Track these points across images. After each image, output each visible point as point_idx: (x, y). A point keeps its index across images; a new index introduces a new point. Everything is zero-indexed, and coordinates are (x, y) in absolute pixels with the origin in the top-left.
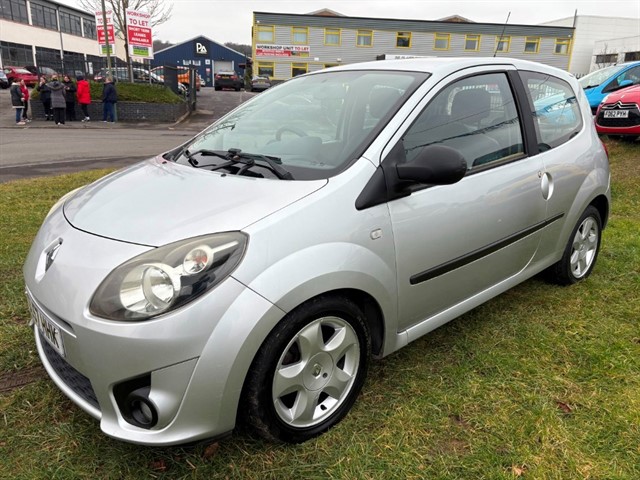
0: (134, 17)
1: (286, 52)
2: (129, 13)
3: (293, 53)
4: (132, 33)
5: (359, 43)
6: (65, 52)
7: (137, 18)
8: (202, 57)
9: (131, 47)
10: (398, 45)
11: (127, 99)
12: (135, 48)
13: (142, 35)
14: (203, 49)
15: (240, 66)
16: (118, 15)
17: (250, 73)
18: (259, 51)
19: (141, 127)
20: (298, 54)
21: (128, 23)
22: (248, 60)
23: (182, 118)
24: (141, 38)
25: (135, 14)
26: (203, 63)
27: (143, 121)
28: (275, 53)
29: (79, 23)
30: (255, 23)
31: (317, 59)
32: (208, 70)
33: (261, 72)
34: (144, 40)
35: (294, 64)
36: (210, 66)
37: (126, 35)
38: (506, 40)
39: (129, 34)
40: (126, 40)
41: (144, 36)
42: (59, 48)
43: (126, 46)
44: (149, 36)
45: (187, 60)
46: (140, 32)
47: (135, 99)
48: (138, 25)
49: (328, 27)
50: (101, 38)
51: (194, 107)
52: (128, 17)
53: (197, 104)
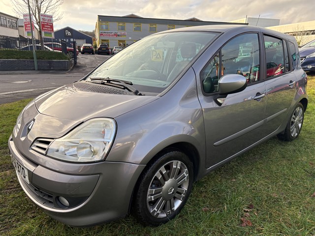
0: (44, 17)
1: (114, 35)
2: (42, 15)
3: (118, 36)
4: (43, 26)
7: (46, 18)
9: (43, 32)
12: (45, 33)
13: (48, 26)
18: (101, 35)
19: (50, 73)
20: (121, 36)
21: (41, 20)
23: (71, 68)
26: (69, 40)
27: (52, 70)
28: (109, 35)
30: (99, 20)
31: (130, 38)
34: (50, 29)
37: (40, 26)
40: (40, 29)
41: (49, 27)
43: (40, 32)
44: (52, 27)
46: (47, 25)
48: (46, 21)
50: (27, 28)
51: (75, 63)
52: (41, 17)
53: (77, 61)
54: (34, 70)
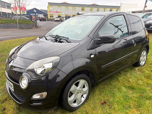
1: (56, 12)
3: (58, 12)
4: (21, 8)
5: (73, 10)
6: (2, 12)
7: (22, 5)
8: (35, 13)
9: (21, 11)
10: (82, 10)
11: (21, 23)
12: (22, 12)
14: (35, 11)
15: (45, 15)
16: (18, 4)
17: (48, 17)
18: (50, 12)
19: (25, 30)
21: (20, 6)
22: (47, 14)
23: (34, 28)
24: (23, 9)
25: (22, 4)
26: (36, 14)
27: (25, 28)
28: (54, 12)
29: (5, 5)
30: (49, 5)
31: (63, 14)
32: (37, 16)
33: (50, 17)
35: (58, 15)
36: (37, 15)
37: (20, 9)
38: (105, 9)
39: (21, 9)
40: (20, 10)
42: (1, 11)
43: (20, 11)
44: (25, 9)
45: (32, 14)
46: (23, 8)
47: (23, 23)
48: (23, 6)
49: (66, 6)
50: (14, 9)
51: (36, 25)
52: (20, 4)
53: (37, 24)
54: (17, 28)
